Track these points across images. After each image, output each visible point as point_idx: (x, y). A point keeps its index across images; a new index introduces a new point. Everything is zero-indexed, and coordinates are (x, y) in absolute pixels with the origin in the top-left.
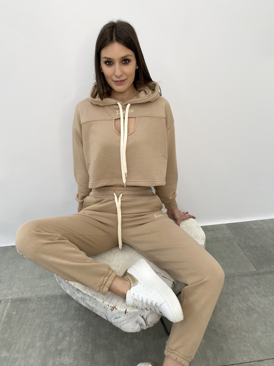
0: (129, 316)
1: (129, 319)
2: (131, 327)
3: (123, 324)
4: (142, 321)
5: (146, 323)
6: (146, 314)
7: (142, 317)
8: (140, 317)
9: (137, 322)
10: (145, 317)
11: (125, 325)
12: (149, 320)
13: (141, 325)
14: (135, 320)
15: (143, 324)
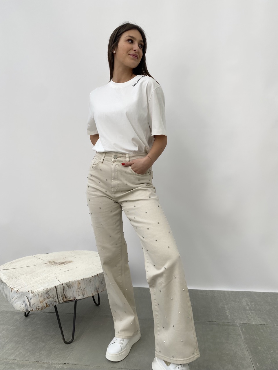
0: (19, 295)
1: (19, 297)
2: (19, 305)
3: (15, 303)
4: (27, 302)
5: (29, 304)
6: (31, 296)
7: (28, 298)
8: (26, 298)
9: (24, 302)
10: (29, 299)
11: (16, 303)
12: (32, 302)
13: (26, 305)
14: (22, 300)
15: (27, 304)
